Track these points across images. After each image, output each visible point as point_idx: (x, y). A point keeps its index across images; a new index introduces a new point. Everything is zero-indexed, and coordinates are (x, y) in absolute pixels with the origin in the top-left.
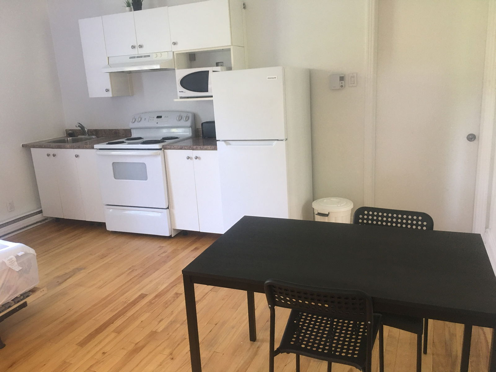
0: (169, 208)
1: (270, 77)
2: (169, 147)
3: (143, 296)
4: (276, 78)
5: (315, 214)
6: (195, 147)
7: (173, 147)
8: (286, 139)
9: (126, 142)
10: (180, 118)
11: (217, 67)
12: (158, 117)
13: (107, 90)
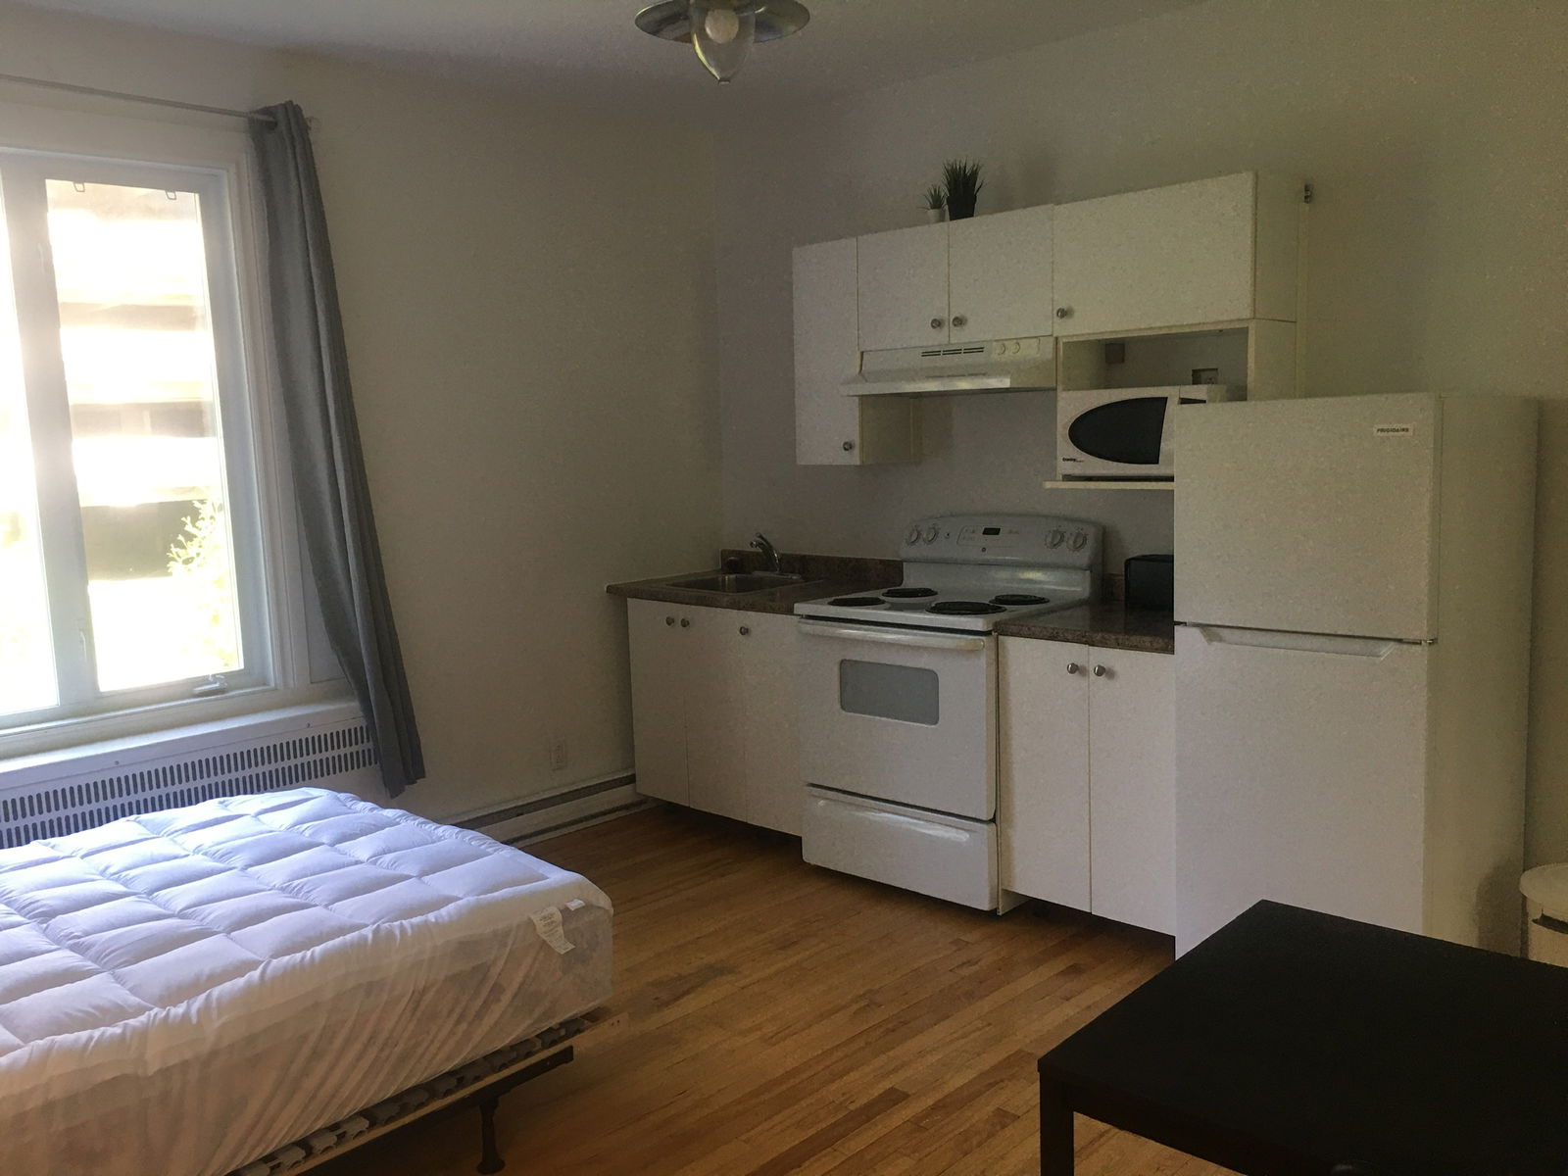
0: (998, 821)
1: (1385, 427)
2: (1014, 629)
3: (894, 1098)
4: (1407, 430)
5: (1530, 920)
6: (1098, 636)
7: (1029, 629)
8: (1434, 642)
9: (883, 602)
10: (1058, 539)
11: (1195, 386)
12: (988, 532)
13: (848, 447)
